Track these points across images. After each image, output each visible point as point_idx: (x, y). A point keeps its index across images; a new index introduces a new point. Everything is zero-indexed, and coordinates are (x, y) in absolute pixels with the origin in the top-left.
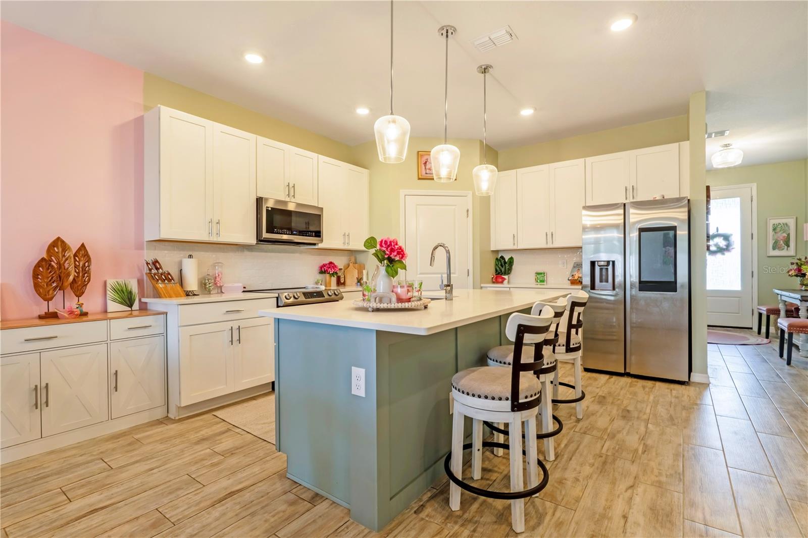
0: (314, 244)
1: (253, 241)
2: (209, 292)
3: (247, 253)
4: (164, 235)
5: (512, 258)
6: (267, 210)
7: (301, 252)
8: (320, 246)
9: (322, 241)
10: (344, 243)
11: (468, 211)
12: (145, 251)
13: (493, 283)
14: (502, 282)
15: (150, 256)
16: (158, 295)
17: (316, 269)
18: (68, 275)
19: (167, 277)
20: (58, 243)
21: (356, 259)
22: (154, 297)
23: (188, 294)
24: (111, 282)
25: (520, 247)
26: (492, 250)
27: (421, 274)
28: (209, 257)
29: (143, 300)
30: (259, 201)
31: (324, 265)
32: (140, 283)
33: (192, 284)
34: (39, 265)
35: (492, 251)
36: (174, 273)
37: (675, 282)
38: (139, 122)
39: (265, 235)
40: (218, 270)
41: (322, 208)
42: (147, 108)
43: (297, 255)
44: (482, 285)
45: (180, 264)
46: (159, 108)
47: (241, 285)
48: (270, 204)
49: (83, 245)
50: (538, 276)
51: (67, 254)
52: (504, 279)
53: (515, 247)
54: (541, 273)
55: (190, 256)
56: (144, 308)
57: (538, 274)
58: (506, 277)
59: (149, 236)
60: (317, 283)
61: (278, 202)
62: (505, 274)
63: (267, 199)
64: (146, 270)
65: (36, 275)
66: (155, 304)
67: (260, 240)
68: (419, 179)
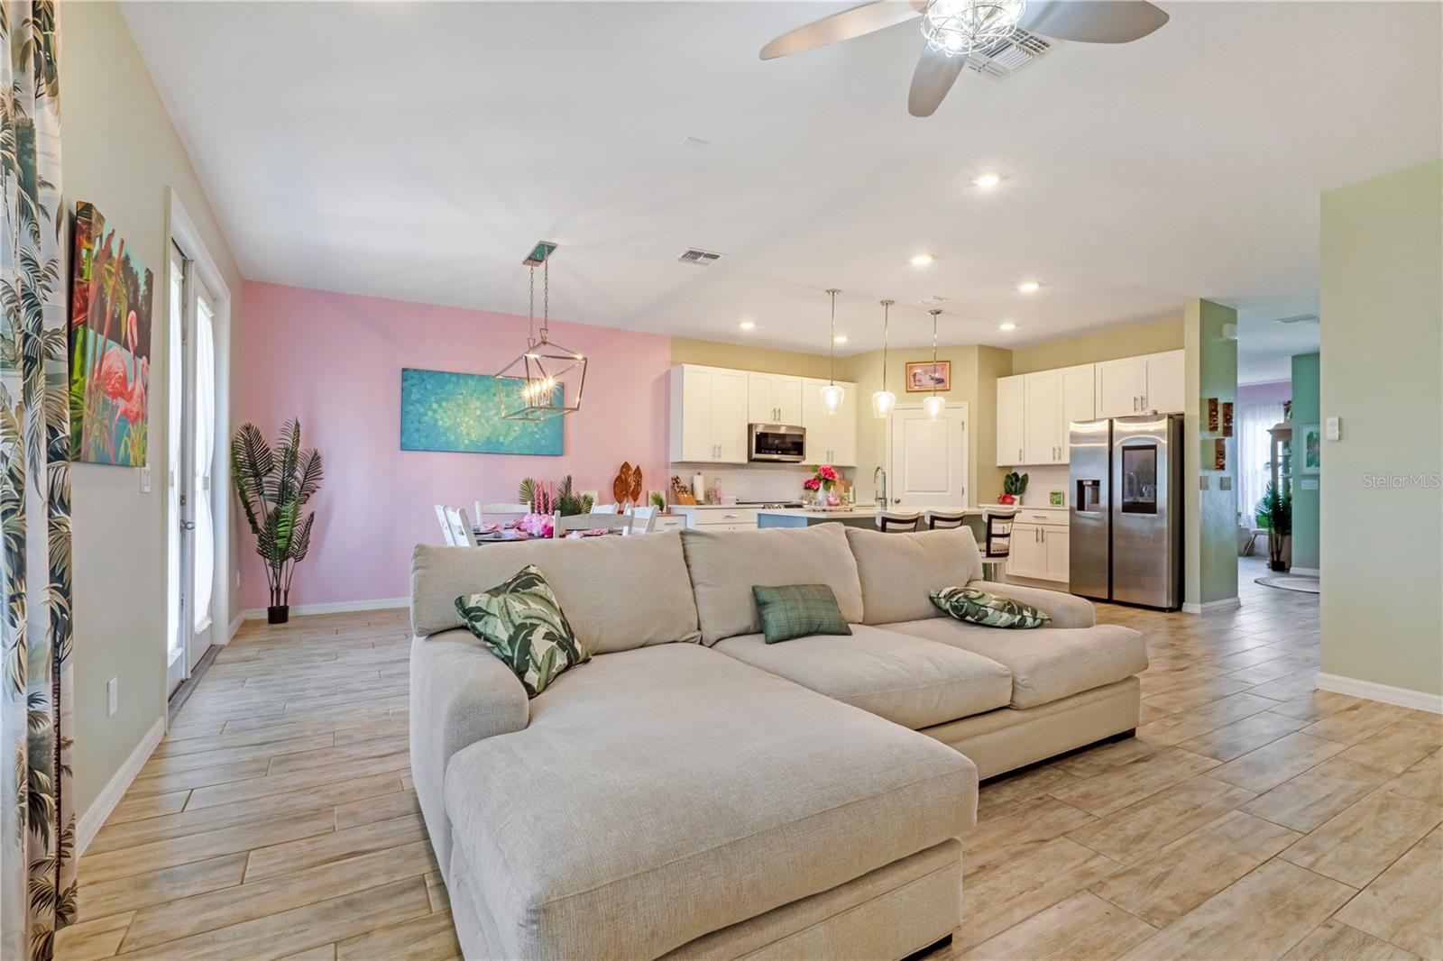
0: (798, 462)
1: (745, 461)
2: (711, 503)
3: (739, 470)
4: (685, 459)
5: (1026, 475)
6: (757, 436)
7: (787, 469)
8: (803, 463)
9: (804, 459)
10: (828, 460)
11: (963, 423)
12: (670, 470)
13: (1001, 503)
14: (1012, 503)
15: (673, 473)
16: (678, 502)
17: (801, 485)
18: (630, 487)
19: (684, 489)
20: (626, 466)
21: (844, 475)
22: (676, 504)
23: (698, 503)
24: (651, 493)
25: (1027, 463)
26: (999, 465)
27: (908, 491)
28: (712, 474)
29: (669, 506)
30: (750, 427)
31: (809, 481)
32: (667, 493)
33: (700, 496)
34: (617, 480)
35: (999, 467)
36: (689, 487)
37: (1155, 503)
38: (668, 374)
39: (755, 456)
40: (718, 484)
41: (805, 429)
42: (673, 363)
43: (783, 471)
44: (980, 505)
45: (692, 479)
46: (683, 367)
47: (734, 497)
48: (760, 430)
49: (638, 467)
50: (1054, 497)
51: (630, 472)
52: (1014, 499)
53: (1022, 463)
54: (1057, 494)
55: (699, 474)
56: (669, 512)
57: (1053, 494)
58: (1017, 497)
59: (674, 458)
60: (802, 498)
61: (767, 426)
62: (1016, 493)
63: (757, 426)
64: (670, 484)
65: (615, 486)
66: (677, 509)
67: (751, 460)
68: (908, 392)
